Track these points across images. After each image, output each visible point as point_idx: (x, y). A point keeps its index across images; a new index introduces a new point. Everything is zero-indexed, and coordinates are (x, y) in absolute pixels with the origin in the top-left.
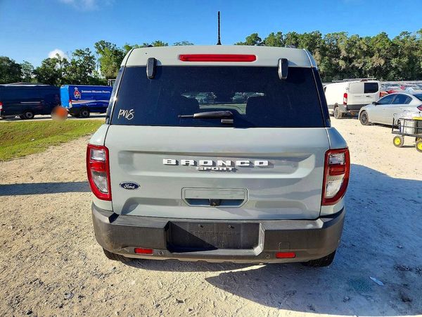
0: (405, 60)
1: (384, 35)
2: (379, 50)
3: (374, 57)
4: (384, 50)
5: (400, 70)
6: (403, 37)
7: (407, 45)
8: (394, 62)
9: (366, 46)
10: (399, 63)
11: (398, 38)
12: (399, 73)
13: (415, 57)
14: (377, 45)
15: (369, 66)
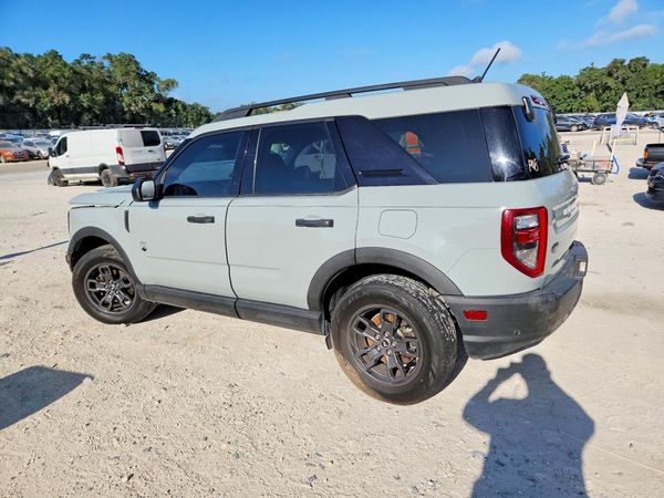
0: (100, 98)
1: (55, 56)
2: (56, 79)
3: (51, 90)
4: (63, 80)
5: (98, 112)
6: (85, 62)
7: (95, 75)
8: (84, 99)
9: (31, 71)
10: (93, 101)
11: (79, 62)
12: (96, 116)
13: (112, 94)
14: (51, 70)
15: (46, 104)
